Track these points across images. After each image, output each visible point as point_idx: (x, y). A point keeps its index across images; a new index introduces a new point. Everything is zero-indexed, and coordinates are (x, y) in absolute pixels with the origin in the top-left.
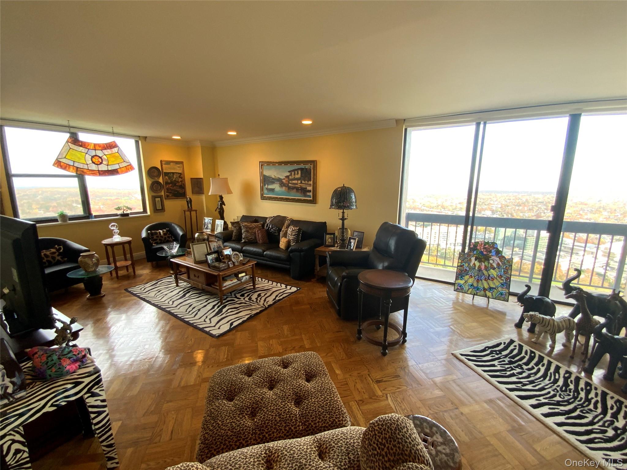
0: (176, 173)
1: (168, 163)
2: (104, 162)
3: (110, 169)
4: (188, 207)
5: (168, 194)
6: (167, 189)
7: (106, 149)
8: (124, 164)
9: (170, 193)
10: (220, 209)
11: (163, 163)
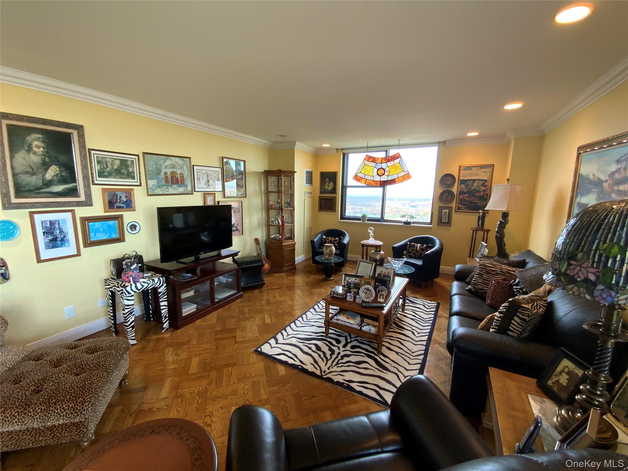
0: (479, 180)
1: (469, 168)
2: (386, 174)
3: (389, 179)
4: (478, 225)
5: (460, 206)
6: (461, 200)
7: (390, 161)
8: (402, 174)
9: (463, 205)
10: (497, 232)
11: (462, 168)
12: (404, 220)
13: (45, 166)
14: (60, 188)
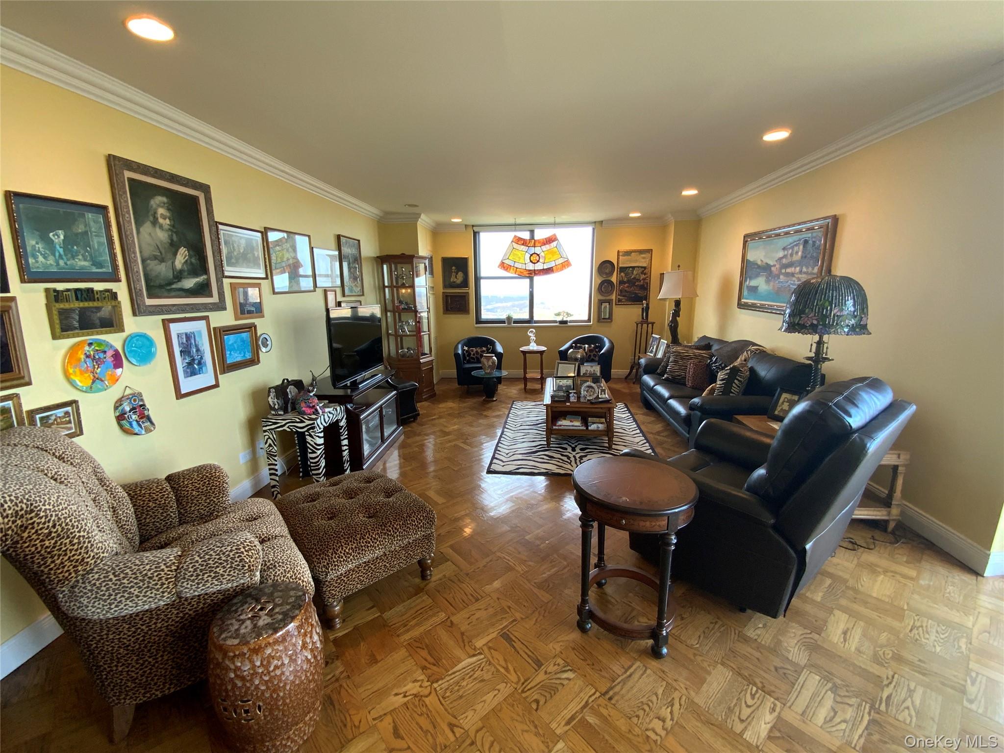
0: (638, 267)
1: (628, 253)
2: (541, 260)
3: (545, 267)
4: (643, 318)
5: (621, 297)
6: (621, 291)
7: (545, 244)
8: (561, 261)
9: (624, 296)
10: (671, 322)
11: (621, 254)
12: (559, 319)
13: (174, 247)
14: (189, 283)
